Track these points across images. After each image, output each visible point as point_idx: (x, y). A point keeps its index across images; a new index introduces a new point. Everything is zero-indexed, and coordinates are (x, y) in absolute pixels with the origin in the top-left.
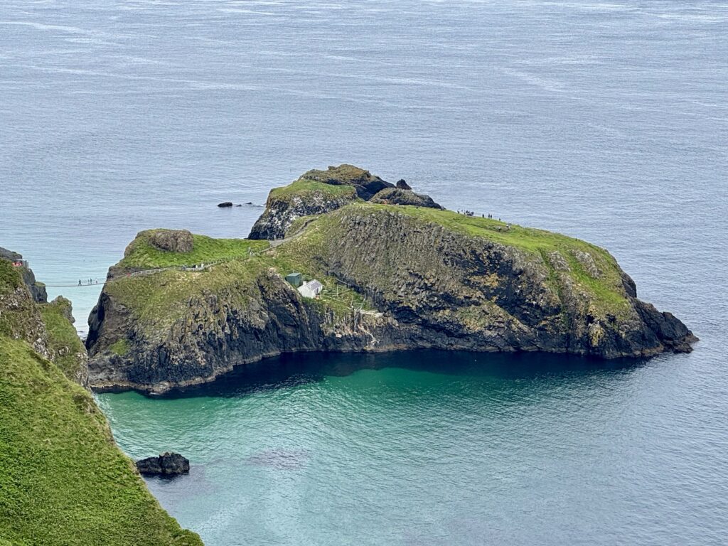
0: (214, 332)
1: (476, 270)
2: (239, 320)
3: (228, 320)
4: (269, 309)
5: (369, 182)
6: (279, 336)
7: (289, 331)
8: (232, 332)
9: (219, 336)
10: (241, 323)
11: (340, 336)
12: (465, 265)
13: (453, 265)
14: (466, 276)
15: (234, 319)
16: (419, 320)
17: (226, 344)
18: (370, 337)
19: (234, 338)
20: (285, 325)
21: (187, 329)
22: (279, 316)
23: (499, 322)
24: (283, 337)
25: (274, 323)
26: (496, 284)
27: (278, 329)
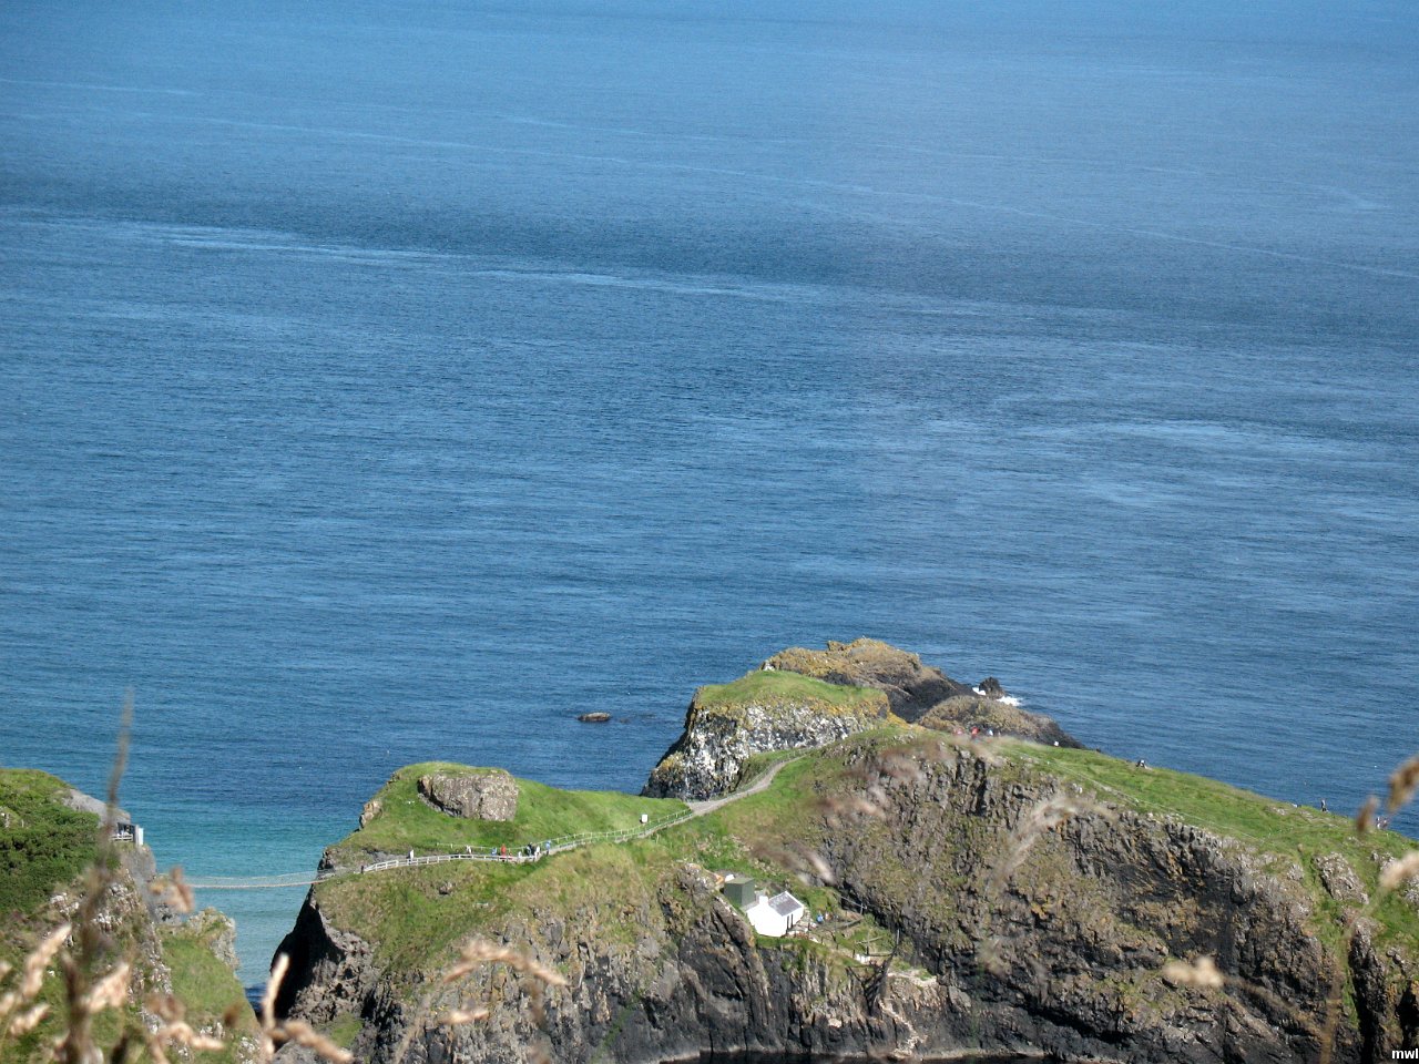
0: (553, 1004)
1: (1150, 887)
2: (610, 979)
3: (588, 977)
4: (682, 958)
5: (919, 681)
6: (701, 1017)
7: (724, 1007)
8: (595, 1005)
9: (566, 1012)
10: (616, 984)
11: (838, 1024)
12: (1125, 875)
13: (1099, 875)
14: (1126, 900)
15: (600, 975)
16: (1019, 996)
17: (580, 1032)
18: (905, 1029)
19: (599, 1017)
20: (715, 993)
21: (495, 992)
22: (702, 972)
23: (1201, 1009)
24: (709, 1020)
25: (690, 987)
26: (1193, 922)
27: (699, 1001)
